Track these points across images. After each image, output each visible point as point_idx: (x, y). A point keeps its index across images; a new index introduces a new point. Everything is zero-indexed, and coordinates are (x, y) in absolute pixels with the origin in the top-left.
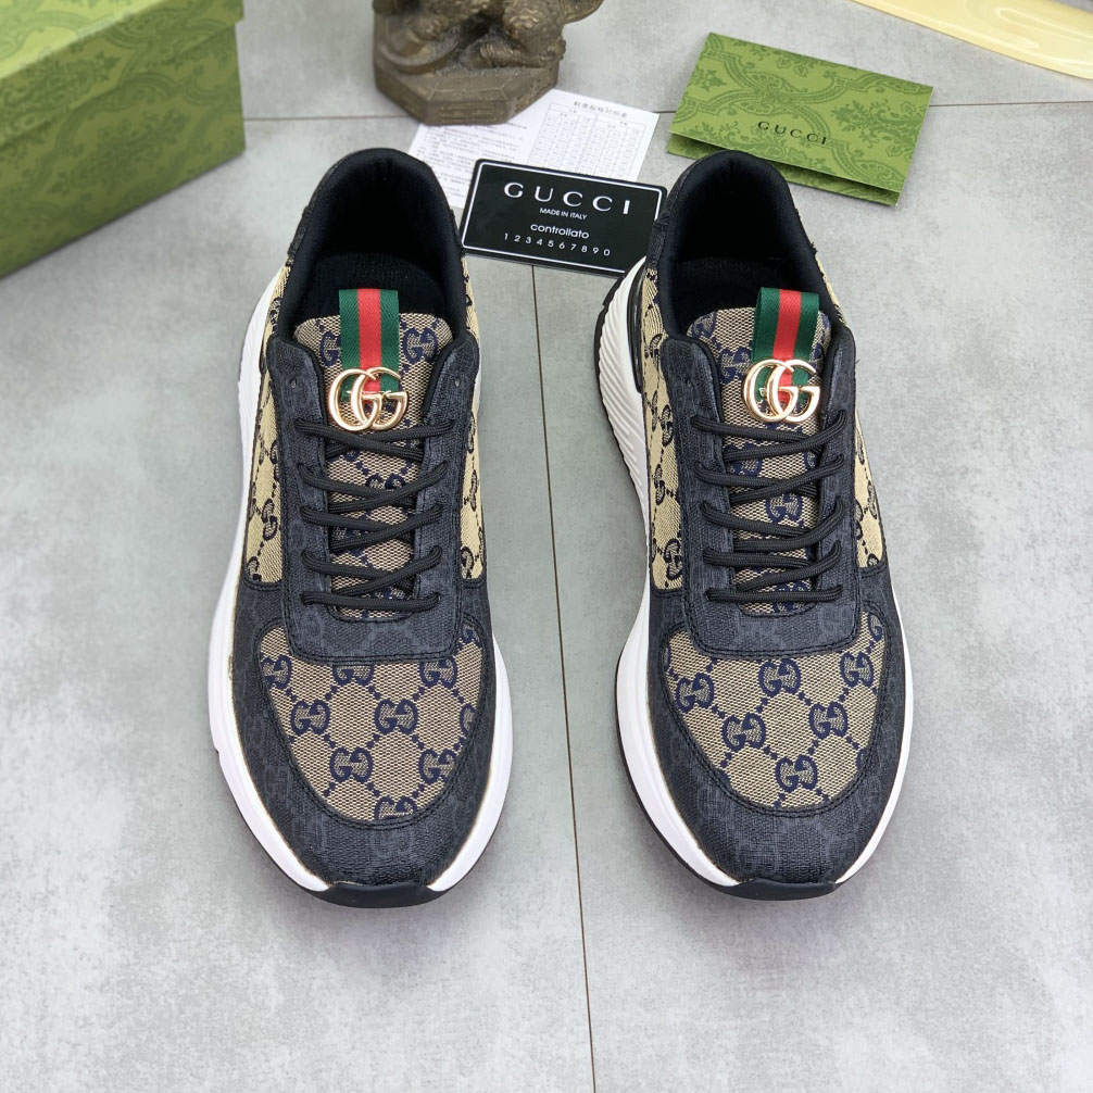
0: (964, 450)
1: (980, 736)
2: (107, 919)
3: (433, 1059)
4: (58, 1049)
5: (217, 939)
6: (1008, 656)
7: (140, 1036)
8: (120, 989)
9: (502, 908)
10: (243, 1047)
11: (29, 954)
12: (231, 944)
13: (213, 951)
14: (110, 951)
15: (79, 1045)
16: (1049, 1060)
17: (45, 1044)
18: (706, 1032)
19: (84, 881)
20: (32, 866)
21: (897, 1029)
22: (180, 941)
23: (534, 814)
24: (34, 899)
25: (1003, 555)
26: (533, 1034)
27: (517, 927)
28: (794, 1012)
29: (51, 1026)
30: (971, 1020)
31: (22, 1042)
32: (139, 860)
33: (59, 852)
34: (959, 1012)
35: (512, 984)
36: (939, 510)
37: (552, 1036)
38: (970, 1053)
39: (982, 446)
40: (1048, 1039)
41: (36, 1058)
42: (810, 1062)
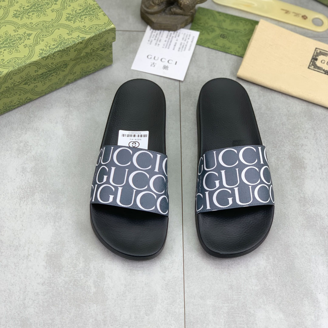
0: (302, 139)
1: (303, 224)
2: (45, 263)
5: (77, 271)
6: (312, 200)
12: (81, 273)
17: (25, 300)
19: (39, 252)
24: (24, 256)
25: (312, 171)
29: (27, 294)
36: (294, 156)
39: (308, 138)
42: (248, 317)
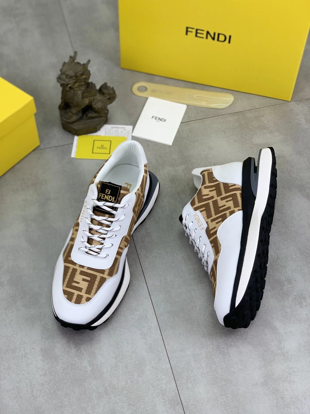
3: (132, 375)
4: (37, 393)
7: (57, 385)
8: (49, 374)
9: (141, 335)
10: (84, 382)
11: (24, 370)
13: (71, 360)
14: (45, 365)
15: (42, 390)
16: (281, 344)
18: (197, 354)
20: (20, 348)
21: (243, 344)
22: (62, 359)
23: (144, 310)
26: (155, 364)
27: (146, 339)
28: (217, 345)
30: (260, 338)
31: (27, 392)
32: (47, 341)
33: (26, 343)
34: (257, 337)
35: (148, 353)
37: (160, 364)
38: (262, 346)
40: (280, 339)
41: (32, 396)
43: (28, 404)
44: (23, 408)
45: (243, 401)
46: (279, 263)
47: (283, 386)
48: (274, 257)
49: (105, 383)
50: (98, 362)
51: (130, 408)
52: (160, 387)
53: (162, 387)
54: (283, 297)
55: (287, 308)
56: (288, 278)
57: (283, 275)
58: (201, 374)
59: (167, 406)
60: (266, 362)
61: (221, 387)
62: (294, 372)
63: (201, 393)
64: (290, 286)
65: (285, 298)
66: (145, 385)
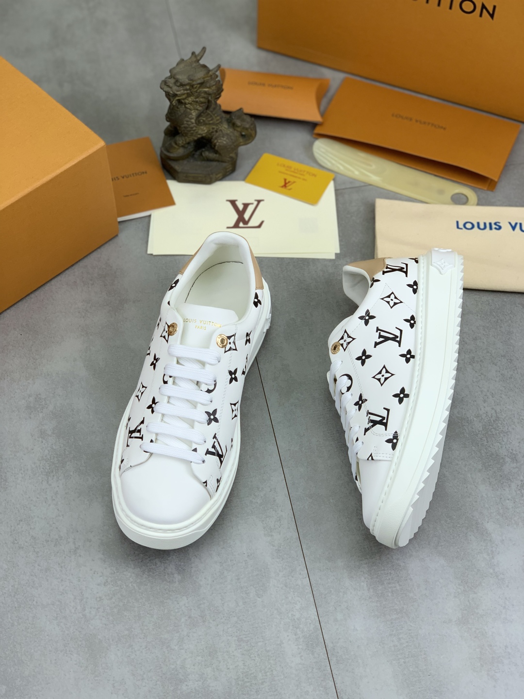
43: (76, 630)
44: (68, 634)
45: (426, 648)
46: (498, 426)
47: (493, 627)
48: (490, 416)
49: (201, 602)
50: (192, 568)
51: (240, 645)
52: (290, 615)
53: (294, 615)
54: (502, 482)
55: (508, 501)
56: (511, 451)
57: (504, 448)
58: (360, 599)
59: (300, 647)
60: (468, 587)
61: (391, 623)
62: (513, 605)
63: (357, 630)
64: (515, 465)
65: (505, 484)
66: (266, 610)
